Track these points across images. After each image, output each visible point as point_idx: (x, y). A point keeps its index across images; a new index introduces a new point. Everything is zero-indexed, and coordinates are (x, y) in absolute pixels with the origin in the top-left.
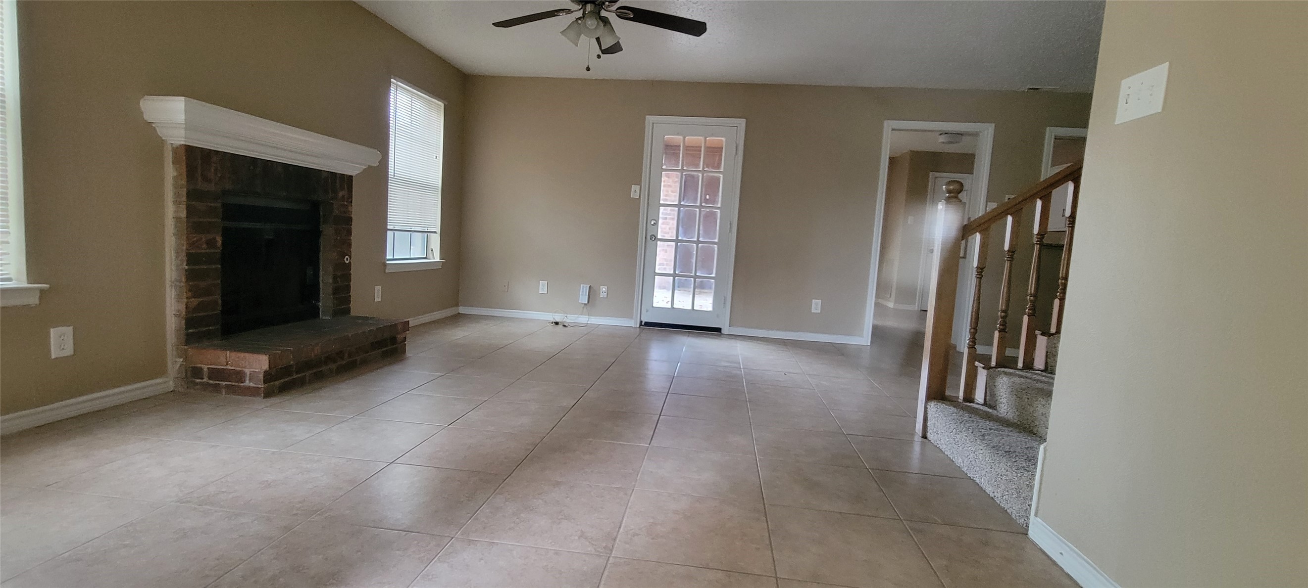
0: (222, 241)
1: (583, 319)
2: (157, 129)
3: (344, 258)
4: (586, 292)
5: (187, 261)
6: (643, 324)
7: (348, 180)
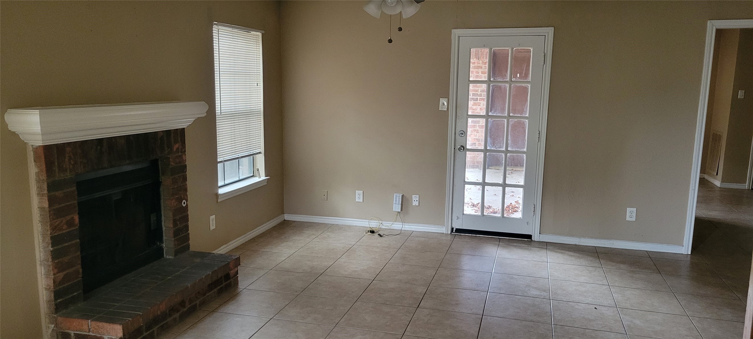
0: (79, 219)
1: (397, 226)
2: (20, 135)
3: (182, 202)
4: (399, 201)
5: (52, 244)
6: (454, 231)
7: (180, 133)
